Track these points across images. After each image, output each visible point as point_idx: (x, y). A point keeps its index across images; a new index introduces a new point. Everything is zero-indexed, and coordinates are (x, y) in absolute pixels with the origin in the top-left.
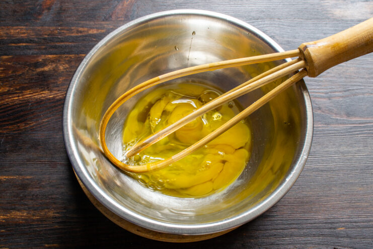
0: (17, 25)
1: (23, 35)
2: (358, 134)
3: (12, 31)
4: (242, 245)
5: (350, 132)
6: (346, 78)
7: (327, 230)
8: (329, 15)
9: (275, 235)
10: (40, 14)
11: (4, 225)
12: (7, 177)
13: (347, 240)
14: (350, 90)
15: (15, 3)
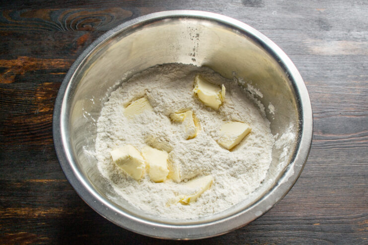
0: (57, 58)
1: (61, 66)
2: (331, 148)
3: (53, 63)
4: (236, 236)
5: (325, 146)
6: (322, 102)
7: (305, 225)
8: (309, 52)
9: (263, 229)
10: (75, 49)
11: (45, 219)
12: (47, 181)
13: (321, 234)
14: (325, 112)
15: (56, 40)
